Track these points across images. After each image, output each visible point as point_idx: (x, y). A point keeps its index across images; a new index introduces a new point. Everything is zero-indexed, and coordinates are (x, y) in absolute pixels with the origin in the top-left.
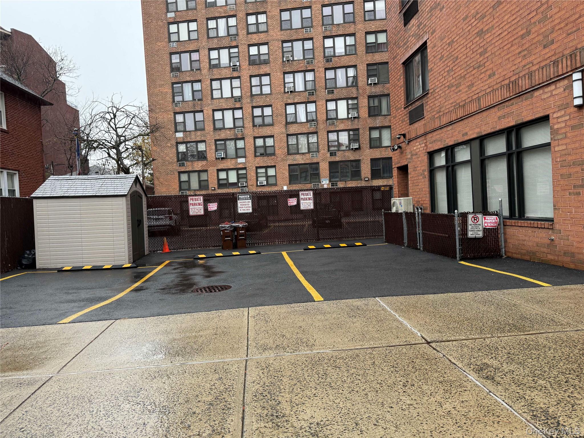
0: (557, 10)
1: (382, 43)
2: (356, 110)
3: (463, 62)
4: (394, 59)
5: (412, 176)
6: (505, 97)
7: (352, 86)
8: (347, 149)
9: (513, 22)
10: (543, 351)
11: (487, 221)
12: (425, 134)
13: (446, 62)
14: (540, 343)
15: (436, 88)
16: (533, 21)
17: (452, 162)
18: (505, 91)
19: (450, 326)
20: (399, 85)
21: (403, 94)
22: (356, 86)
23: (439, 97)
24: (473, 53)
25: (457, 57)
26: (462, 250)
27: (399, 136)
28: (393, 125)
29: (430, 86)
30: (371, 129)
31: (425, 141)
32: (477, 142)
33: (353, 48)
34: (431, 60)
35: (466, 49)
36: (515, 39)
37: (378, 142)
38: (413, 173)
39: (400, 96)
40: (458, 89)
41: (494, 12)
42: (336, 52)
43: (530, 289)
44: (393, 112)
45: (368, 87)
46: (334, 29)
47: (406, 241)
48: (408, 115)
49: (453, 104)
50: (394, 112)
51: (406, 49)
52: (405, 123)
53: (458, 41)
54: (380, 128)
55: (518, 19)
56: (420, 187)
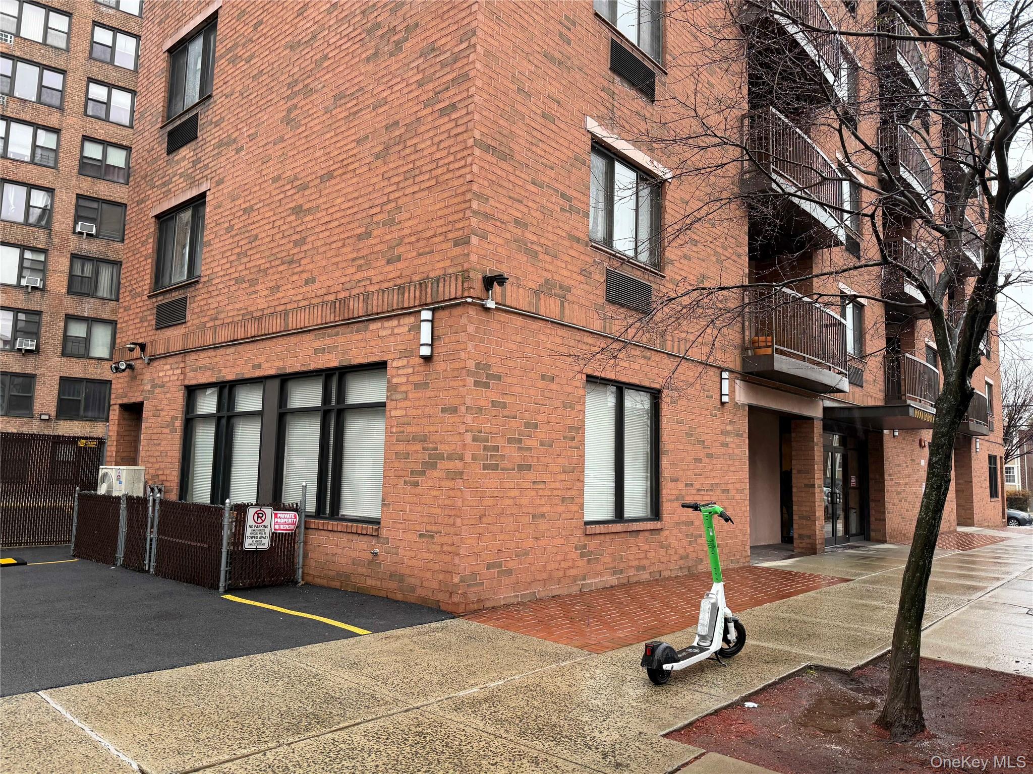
0: (408, 215)
1: (115, 167)
2: (41, 275)
3: (265, 247)
4: (139, 203)
5: (148, 425)
6: (328, 320)
7: (37, 225)
8: (7, 347)
9: (349, 212)
10: (360, 759)
11: (279, 520)
12: (184, 352)
13: (236, 239)
14: (356, 744)
15: (213, 276)
16: (375, 219)
17: (228, 411)
18: (328, 312)
19: (202, 736)
20: (145, 253)
21: (149, 271)
22: (48, 227)
23: (217, 292)
24: (284, 237)
25: (257, 236)
26: (230, 573)
27: (132, 346)
28: (121, 323)
29: (203, 269)
30: (70, 318)
31: (182, 365)
32: (276, 383)
33: (52, 155)
34: (210, 226)
35: (273, 228)
36: (348, 238)
37: (82, 345)
38: (153, 420)
39: (143, 273)
40: (253, 289)
41: (322, 186)
42: (9, 149)
43: (340, 643)
44: (124, 297)
45: (73, 237)
46: (12, 105)
47: (120, 554)
48: (155, 311)
49: (242, 312)
50: (127, 299)
51: (166, 194)
52: (146, 324)
53: (261, 211)
54: (91, 321)
55: (356, 209)
56: (162, 449)
